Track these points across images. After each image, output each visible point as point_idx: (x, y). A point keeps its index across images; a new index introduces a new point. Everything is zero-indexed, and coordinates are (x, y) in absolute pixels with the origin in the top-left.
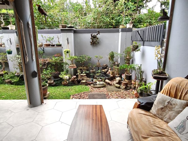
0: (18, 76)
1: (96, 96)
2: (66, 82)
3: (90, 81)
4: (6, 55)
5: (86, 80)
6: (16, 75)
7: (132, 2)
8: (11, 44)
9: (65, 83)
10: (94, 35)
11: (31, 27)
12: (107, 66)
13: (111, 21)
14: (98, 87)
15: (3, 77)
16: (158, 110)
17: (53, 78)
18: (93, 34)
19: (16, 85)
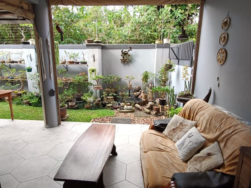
0: (37, 97)
1: (119, 121)
2: (90, 105)
3: (117, 105)
4: (26, 73)
5: (113, 104)
6: (35, 95)
7: (182, 10)
8: (31, 61)
9: (88, 105)
10: (125, 52)
11: (49, 44)
12: (140, 89)
13: (153, 33)
14: (125, 112)
15: (21, 97)
16: (170, 131)
17: (76, 100)
18: (124, 50)
19: (34, 106)
